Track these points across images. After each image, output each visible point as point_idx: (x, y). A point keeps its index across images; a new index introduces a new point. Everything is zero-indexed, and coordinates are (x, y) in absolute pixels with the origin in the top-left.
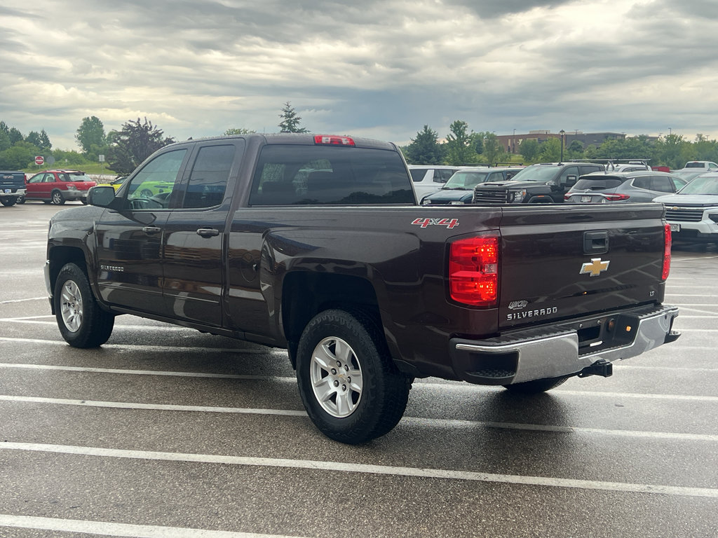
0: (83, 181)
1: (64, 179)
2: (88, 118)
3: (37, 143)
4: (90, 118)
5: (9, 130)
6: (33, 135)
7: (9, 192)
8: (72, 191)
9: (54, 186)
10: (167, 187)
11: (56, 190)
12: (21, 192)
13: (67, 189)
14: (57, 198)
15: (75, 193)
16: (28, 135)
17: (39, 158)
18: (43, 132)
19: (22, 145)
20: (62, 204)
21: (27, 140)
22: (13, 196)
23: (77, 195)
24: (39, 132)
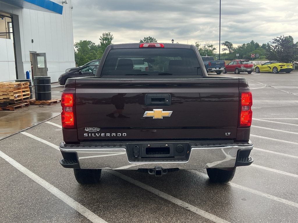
0: (248, 64)
1: (240, 64)
2: (287, 37)
3: (265, 48)
4: (288, 37)
5: (255, 44)
6: (264, 45)
7: (218, 69)
8: (242, 68)
9: (237, 66)
10: (284, 66)
11: (237, 68)
12: (222, 69)
13: (241, 67)
14: (237, 72)
15: (244, 69)
16: (262, 45)
17: (253, 55)
18: (268, 44)
19: (259, 50)
20: (239, 73)
21: (262, 47)
22: (219, 70)
23: (244, 70)
24: (267, 44)
